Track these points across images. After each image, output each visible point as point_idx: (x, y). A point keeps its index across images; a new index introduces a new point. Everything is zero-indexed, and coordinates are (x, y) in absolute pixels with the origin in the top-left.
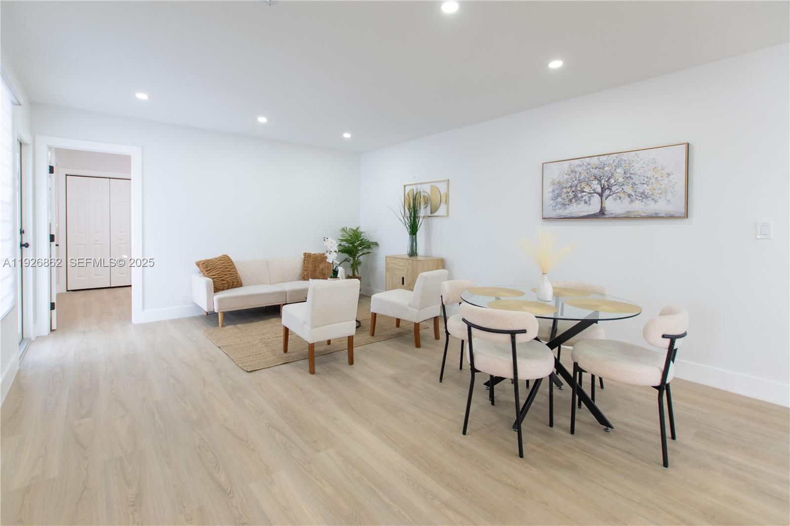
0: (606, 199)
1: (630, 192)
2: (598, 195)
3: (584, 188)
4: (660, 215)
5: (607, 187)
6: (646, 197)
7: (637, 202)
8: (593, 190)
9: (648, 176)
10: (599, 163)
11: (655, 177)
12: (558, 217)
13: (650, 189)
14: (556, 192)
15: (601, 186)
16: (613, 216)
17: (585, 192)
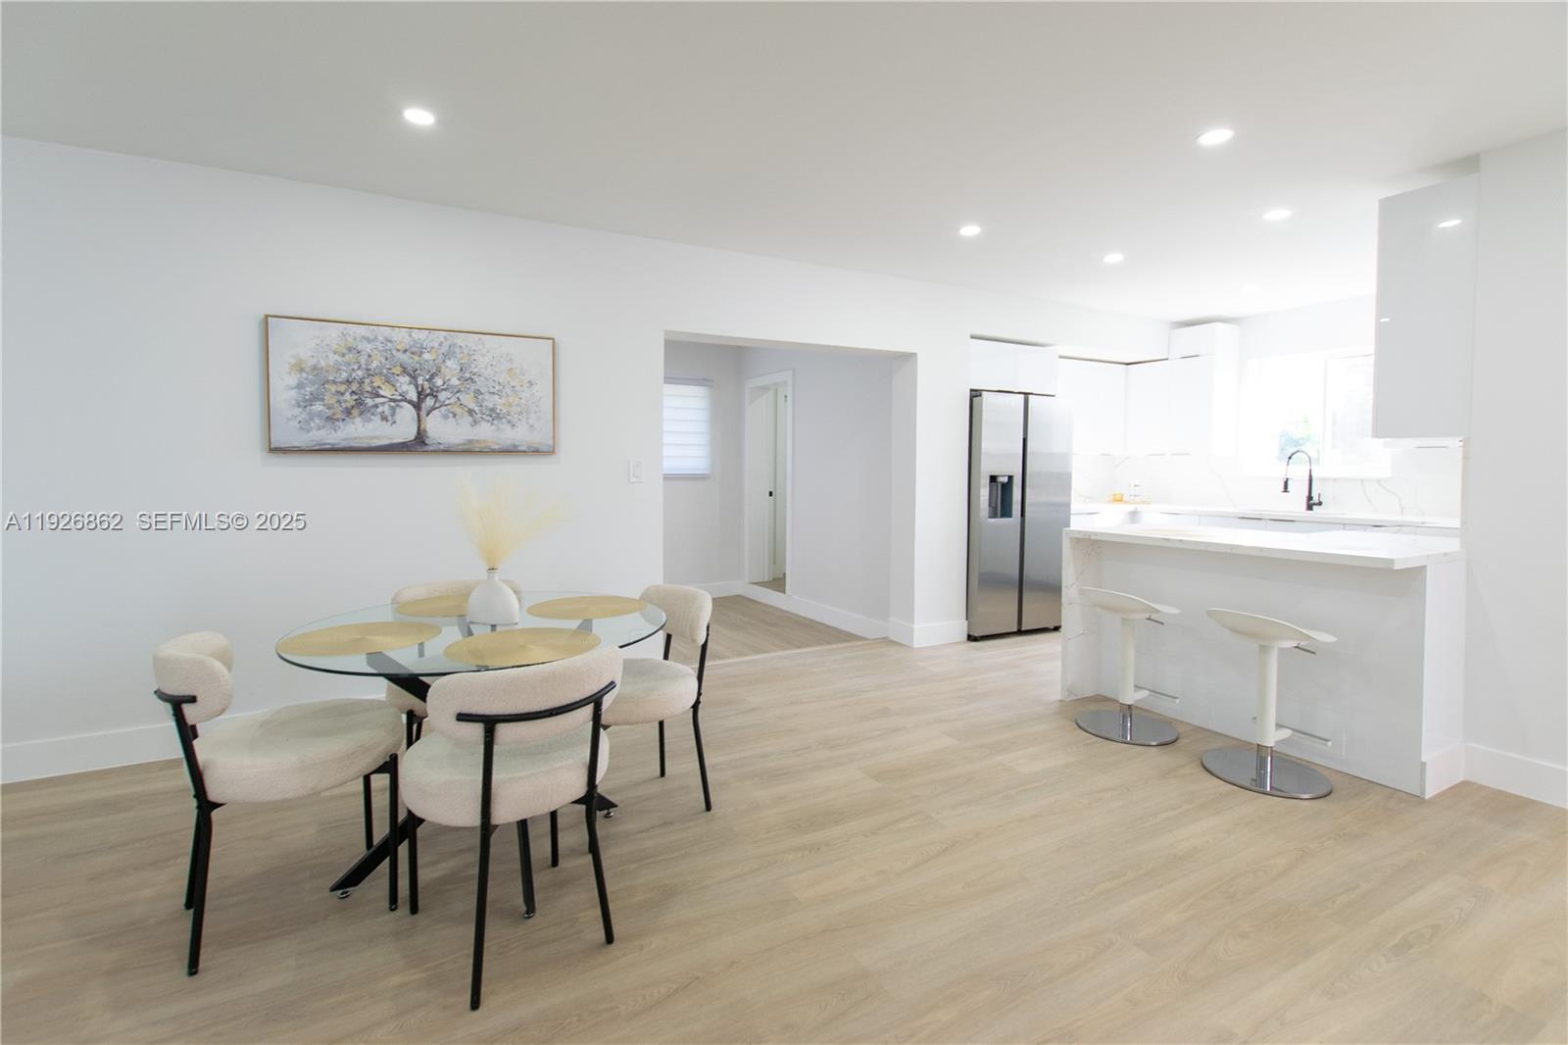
0: (428, 415)
1: (472, 406)
2: (411, 407)
3: (379, 387)
4: (520, 448)
5: (428, 391)
6: (499, 417)
7: (484, 424)
8: (400, 395)
9: (501, 381)
10: (412, 343)
11: (512, 384)
12: (317, 448)
13: (504, 404)
14: (308, 389)
15: (417, 388)
16: (442, 447)
17: (383, 397)
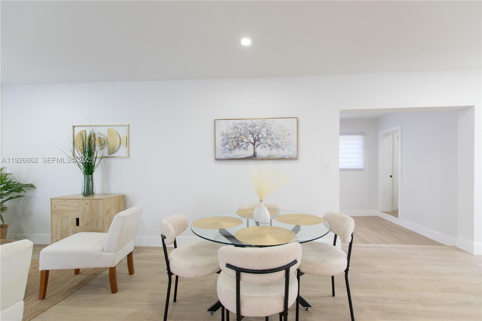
0: (257, 147)
1: (270, 143)
2: (252, 144)
3: (243, 139)
4: (285, 158)
5: (257, 139)
6: (279, 147)
7: (274, 150)
8: (249, 141)
9: (279, 134)
10: (252, 124)
11: (283, 135)
12: (227, 159)
13: (280, 142)
14: (225, 141)
15: (254, 138)
16: (261, 157)
17: (244, 142)
